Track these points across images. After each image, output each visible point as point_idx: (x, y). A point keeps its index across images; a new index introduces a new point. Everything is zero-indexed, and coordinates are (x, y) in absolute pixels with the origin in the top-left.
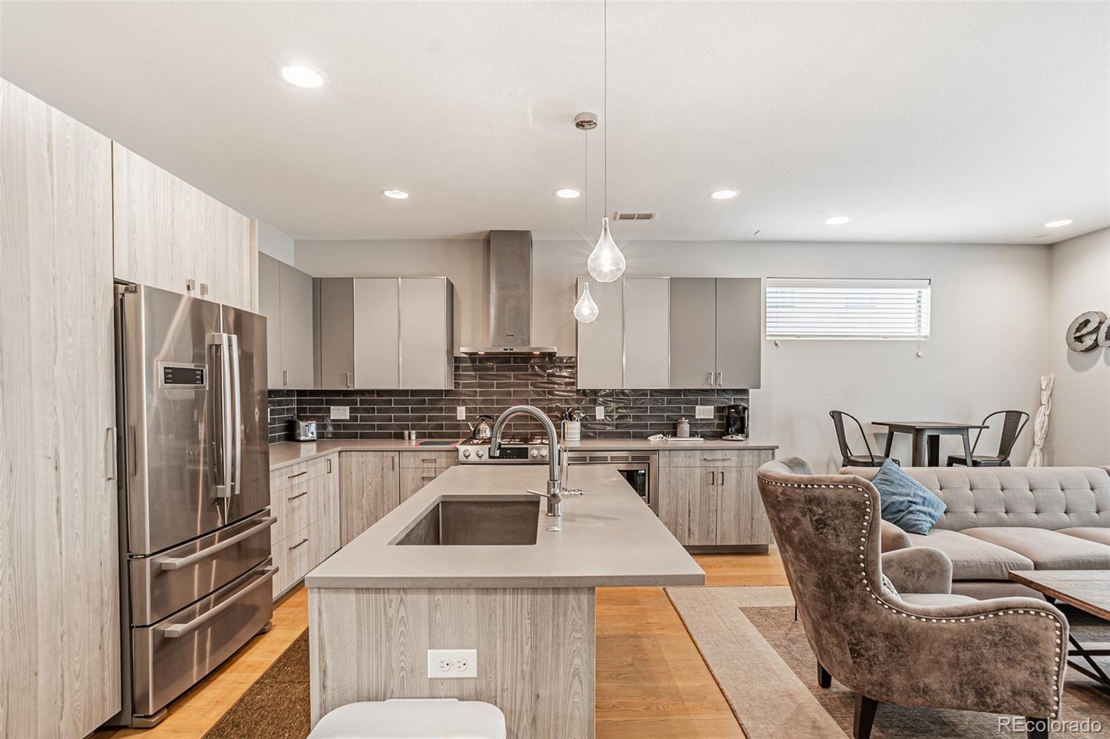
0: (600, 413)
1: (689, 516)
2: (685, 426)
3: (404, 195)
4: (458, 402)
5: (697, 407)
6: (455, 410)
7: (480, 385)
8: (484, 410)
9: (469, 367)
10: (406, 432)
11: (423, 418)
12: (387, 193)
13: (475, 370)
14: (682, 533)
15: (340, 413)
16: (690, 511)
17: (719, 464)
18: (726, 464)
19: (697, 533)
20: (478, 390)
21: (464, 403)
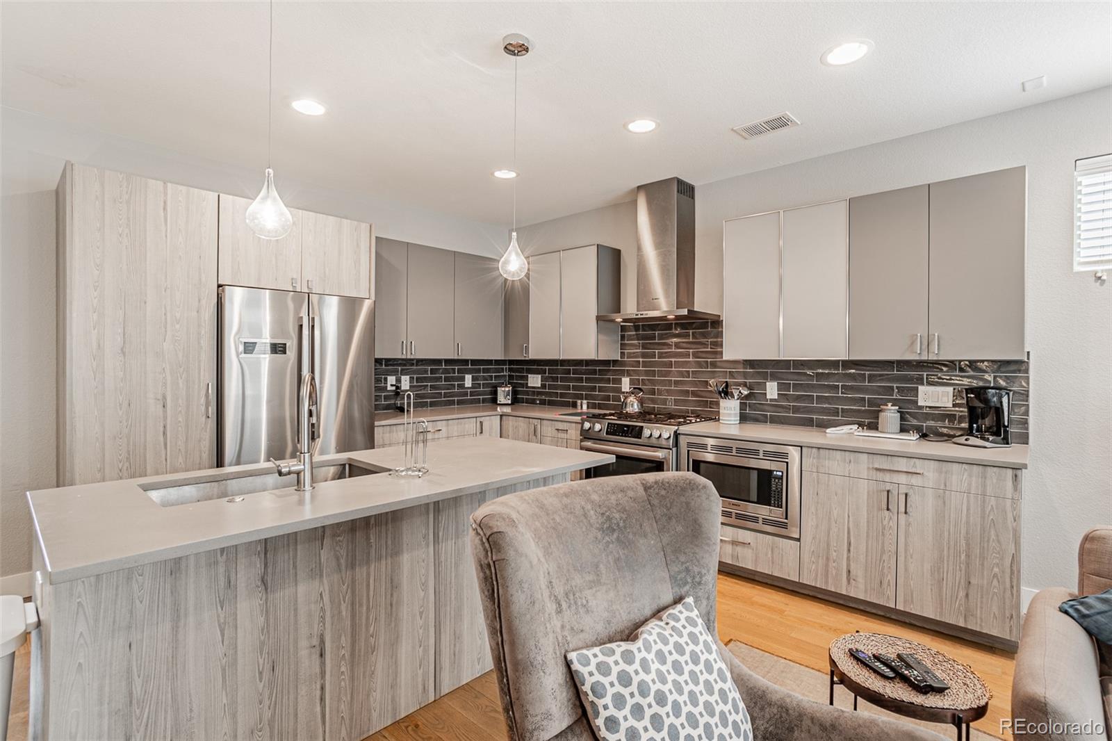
0: (772, 390)
1: (849, 550)
2: (890, 415)
3: (512, 175)
4: (623, 373)
5: (921, 388)
6: (619, 381)
7: (644, 355)
8: (647, 382)
9: (634, 335)
10: (579, 402)
11: (594, 389)
12: (498, 174)
13: (638, 340)
14: (836, 574)
15: (535, 381)
16: (849, 544)
17: (902, 479)
18: (915, 480)
19: (861, 580)
20: (641, 360)
21: (629, 374)
